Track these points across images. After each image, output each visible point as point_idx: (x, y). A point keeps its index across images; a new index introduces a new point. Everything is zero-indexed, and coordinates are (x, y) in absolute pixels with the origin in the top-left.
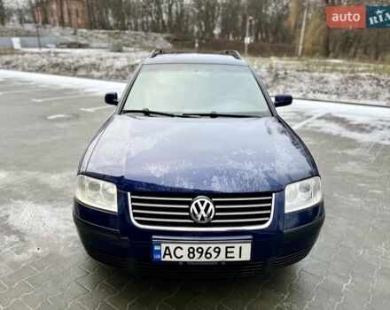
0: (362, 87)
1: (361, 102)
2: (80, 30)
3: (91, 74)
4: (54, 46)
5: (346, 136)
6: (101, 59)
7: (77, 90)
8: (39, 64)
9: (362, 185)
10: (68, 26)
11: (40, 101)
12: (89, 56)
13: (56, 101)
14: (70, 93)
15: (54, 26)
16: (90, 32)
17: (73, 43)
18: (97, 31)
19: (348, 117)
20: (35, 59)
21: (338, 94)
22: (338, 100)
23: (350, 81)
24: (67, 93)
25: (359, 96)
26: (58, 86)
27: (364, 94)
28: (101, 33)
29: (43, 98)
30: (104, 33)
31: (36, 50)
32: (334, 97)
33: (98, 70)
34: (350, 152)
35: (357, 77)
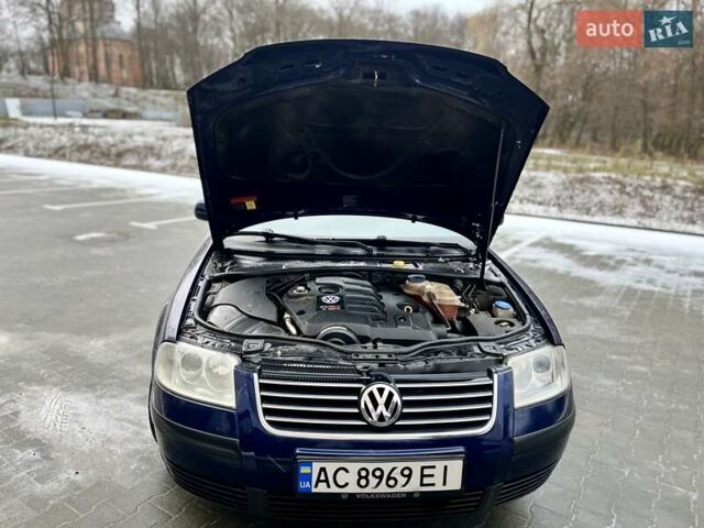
0: (597, 195)
1: (597, 219)
2: (124, 90)
3: (145, 163)
4: (80, 114)
5: (579, 274)
6: (164, 139)
7: (123, 191)
8: (53, 144)
9: (614, 357)
10: (104, 82)
11: (58, 208)
12: (142, 134)
13: (87, 208)
14: (111, 195)
15: (80, 80)
16: (143, 94)
17: (113, 111)
18: (154, 91)
19: (580, 244)
20: (47, 136)
21: (559, 205)
22: (560, 215)
23: (578, 186)
24: (105, 195)
25: (594, 209)
26: (88, 182)
27: (601, 207)
28: (161, 96)
29: (64, 203)
30: (166, 96)
31: (49, 120)
32: (554, 211)
33: (159, 157)
34: (588, 302)
35: (588, 180)
